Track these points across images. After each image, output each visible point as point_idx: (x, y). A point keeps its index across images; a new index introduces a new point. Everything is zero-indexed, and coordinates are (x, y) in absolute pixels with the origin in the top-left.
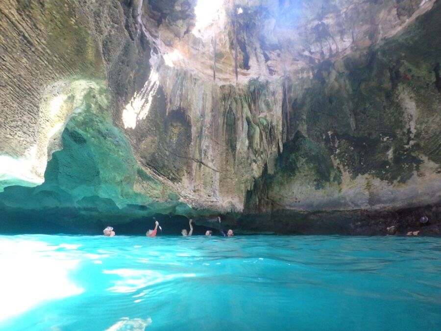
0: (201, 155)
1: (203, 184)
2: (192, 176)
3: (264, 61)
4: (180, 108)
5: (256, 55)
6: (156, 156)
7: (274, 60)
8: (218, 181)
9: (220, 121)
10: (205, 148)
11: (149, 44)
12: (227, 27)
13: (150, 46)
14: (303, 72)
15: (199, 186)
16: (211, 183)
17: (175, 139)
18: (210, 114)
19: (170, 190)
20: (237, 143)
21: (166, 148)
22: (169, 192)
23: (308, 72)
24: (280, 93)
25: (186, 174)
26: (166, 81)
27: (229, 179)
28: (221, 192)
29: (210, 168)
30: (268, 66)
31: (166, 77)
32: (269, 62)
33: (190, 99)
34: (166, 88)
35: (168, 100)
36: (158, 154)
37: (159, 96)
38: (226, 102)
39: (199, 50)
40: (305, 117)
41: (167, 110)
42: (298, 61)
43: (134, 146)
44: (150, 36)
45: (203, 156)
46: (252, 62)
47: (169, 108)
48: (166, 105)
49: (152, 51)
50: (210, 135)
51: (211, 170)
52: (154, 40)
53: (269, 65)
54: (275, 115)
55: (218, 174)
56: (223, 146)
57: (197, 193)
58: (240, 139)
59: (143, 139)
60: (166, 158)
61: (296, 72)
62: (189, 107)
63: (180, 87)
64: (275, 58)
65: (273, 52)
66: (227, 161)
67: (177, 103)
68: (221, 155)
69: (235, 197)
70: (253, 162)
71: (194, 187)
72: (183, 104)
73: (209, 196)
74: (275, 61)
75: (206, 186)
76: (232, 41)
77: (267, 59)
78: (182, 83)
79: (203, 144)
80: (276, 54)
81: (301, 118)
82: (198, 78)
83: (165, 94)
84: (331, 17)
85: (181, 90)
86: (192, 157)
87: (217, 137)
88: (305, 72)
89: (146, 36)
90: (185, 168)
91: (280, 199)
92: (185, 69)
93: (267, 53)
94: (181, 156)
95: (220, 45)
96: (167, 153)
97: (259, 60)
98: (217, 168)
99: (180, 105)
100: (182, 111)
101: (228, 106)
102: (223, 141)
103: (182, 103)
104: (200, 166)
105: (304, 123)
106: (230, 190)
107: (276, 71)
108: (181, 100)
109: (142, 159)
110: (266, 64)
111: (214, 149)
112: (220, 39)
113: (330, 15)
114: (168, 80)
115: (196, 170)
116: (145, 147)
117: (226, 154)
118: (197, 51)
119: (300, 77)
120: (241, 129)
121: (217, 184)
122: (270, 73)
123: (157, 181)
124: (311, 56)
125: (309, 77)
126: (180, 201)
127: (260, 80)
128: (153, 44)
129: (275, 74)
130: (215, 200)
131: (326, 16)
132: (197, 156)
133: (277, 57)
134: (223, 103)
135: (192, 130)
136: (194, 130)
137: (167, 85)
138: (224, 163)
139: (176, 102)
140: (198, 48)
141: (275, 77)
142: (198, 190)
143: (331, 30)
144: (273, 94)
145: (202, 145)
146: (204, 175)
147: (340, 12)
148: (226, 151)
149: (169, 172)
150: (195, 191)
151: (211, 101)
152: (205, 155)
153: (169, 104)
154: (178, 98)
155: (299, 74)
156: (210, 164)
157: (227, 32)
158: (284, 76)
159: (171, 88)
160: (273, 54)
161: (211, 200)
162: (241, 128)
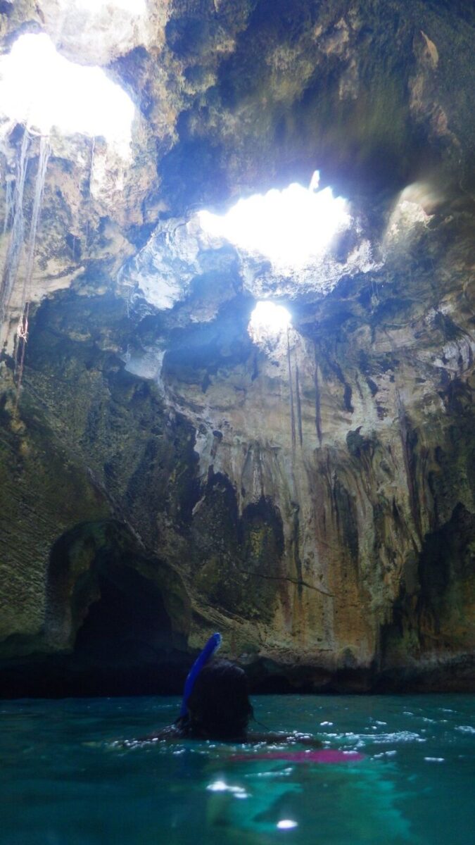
0: (299, 571)
1: (309, 621)
2: (289, 607)
3: (371, 395)
4: (263, 496)
5: (359, 386)
6: (226, 586)
7: (384, 390)
8: (332, 612)
9: (327, 507)
10: (306, 556)
11: (193, 423)
12: (311, 349)
13: (194, 426)
14: (428, 405)
15: (302, 625)
16: (321, 616)
17: (257, 551)
18: (309, 498)
19: (244, 638)
20: (359, 539)
21: (242, 569)
22: (242, 641)
23: (436, 403)
24: (400, 448)
25: (280, 605)
26: (231, 464)
27: (350, 608)
28: (337, 631)
29: (318, 590)
30: (378, 403)
31: (230, 458)
32: (378, 395)
33: (275, 480)
34: (233, 474)
35: (239, 491)
36: (229, 581)
37: (224, 490)
38: (328, 474)
39: (279, 395)
40: (465, 476)
41: (240, 507)
42: (423, 381)
43: (189, 579)
44: (192, 413)
45: (304, 571)
46: (355, 401)
47: (243, 505)
48: (235, 500)
49: (197, 432)
50: (313, 533)
51: (319, 593)
52: (198, 416)
53: (378, 400)
54: (398, 487)
55: (330, 600)
56: (336, 550)
57: (296, 638)
58: (363, 533)
59: (204, 562)
60: (243, 585)
61: (418, 406)
62: (276, 493)
63: (256, 465)
64: (386, 387)
65: (384, 375)
66: (346, 576)
67: (256, 491)
68: (334, 565)
69: (363, 639)
70: (386, 571)
71: (293, 627)
72: (267, 489)
73: (319, 640)
74: (386, 392)
75: (314, 624)
76: (325, 368)
77: (374, 390)
78: (258, 458)
79: (303, 551)
80: (388, 377)
81: (459, 479)
82: (278, 446)
83: (233, 484)
84: (451, 300)
85: (260, 468)
86: (285, 577)
87: (325, 536)
88: (432, 402)
89: (185, 416)
90: (278, 596)
91: (464, 633)
92: (256, 438)
93: (373, 379)
94: (270, 576)
95: (311, 377)
96: (245, 577)
97: (363, 394)
98: (328, 589)
99: (262, 492)
100: (267, 501)
101: (333, 480)
102: (334, 541)
103: (264, 489)
104: (300, 590)
105: (465, 486)
106: (353, 627)
107: (387, 410)
108: (262, 484)
109: (201, 596)
110: (375, 399)
111: (321, 559)
112: (308, 369)
113: (448, 297)
114: (234, 462)
115: (295, 597)
116: (206, 575)
117: (343, 562)
118: (277, 398)
119: (426, 413)
120: (362, 514)
121: (330, 617)
122: (379, 415)
123: (222, 627)
124: (444, 367)
125: (439, 410)
126: (260, 654)
127: (361, 433)
128: (198, 422)
129: (386, 416)
130: (326, 647)
131: (443, 300)
132: (295, 574)
133: (390, 383)
134: (324, 477)
135: (284, 530)
136: (287, 529)
137: (234, 470)
138: (340, 579)
139: (254, 490)
140: (277, 393)
141: (388, 420)
142: (299, 632)
143: (456, 321)
144: (389, 449)
145: (300, 553)
146: (308, 604)
147: (462, 289)
148: (342, 557)
149: (250, 606)
150: (294, 635)
151: (306, 476)
152: (308, 569)
153: (241, 497)
154: (256, 483)
155: (423, 408)
156: (317, 584)
157: (313, 355)
158: (399, 418)
159: (240, 472)
160: (384, 379)
161: (320, 648)
162: (362, 512)
